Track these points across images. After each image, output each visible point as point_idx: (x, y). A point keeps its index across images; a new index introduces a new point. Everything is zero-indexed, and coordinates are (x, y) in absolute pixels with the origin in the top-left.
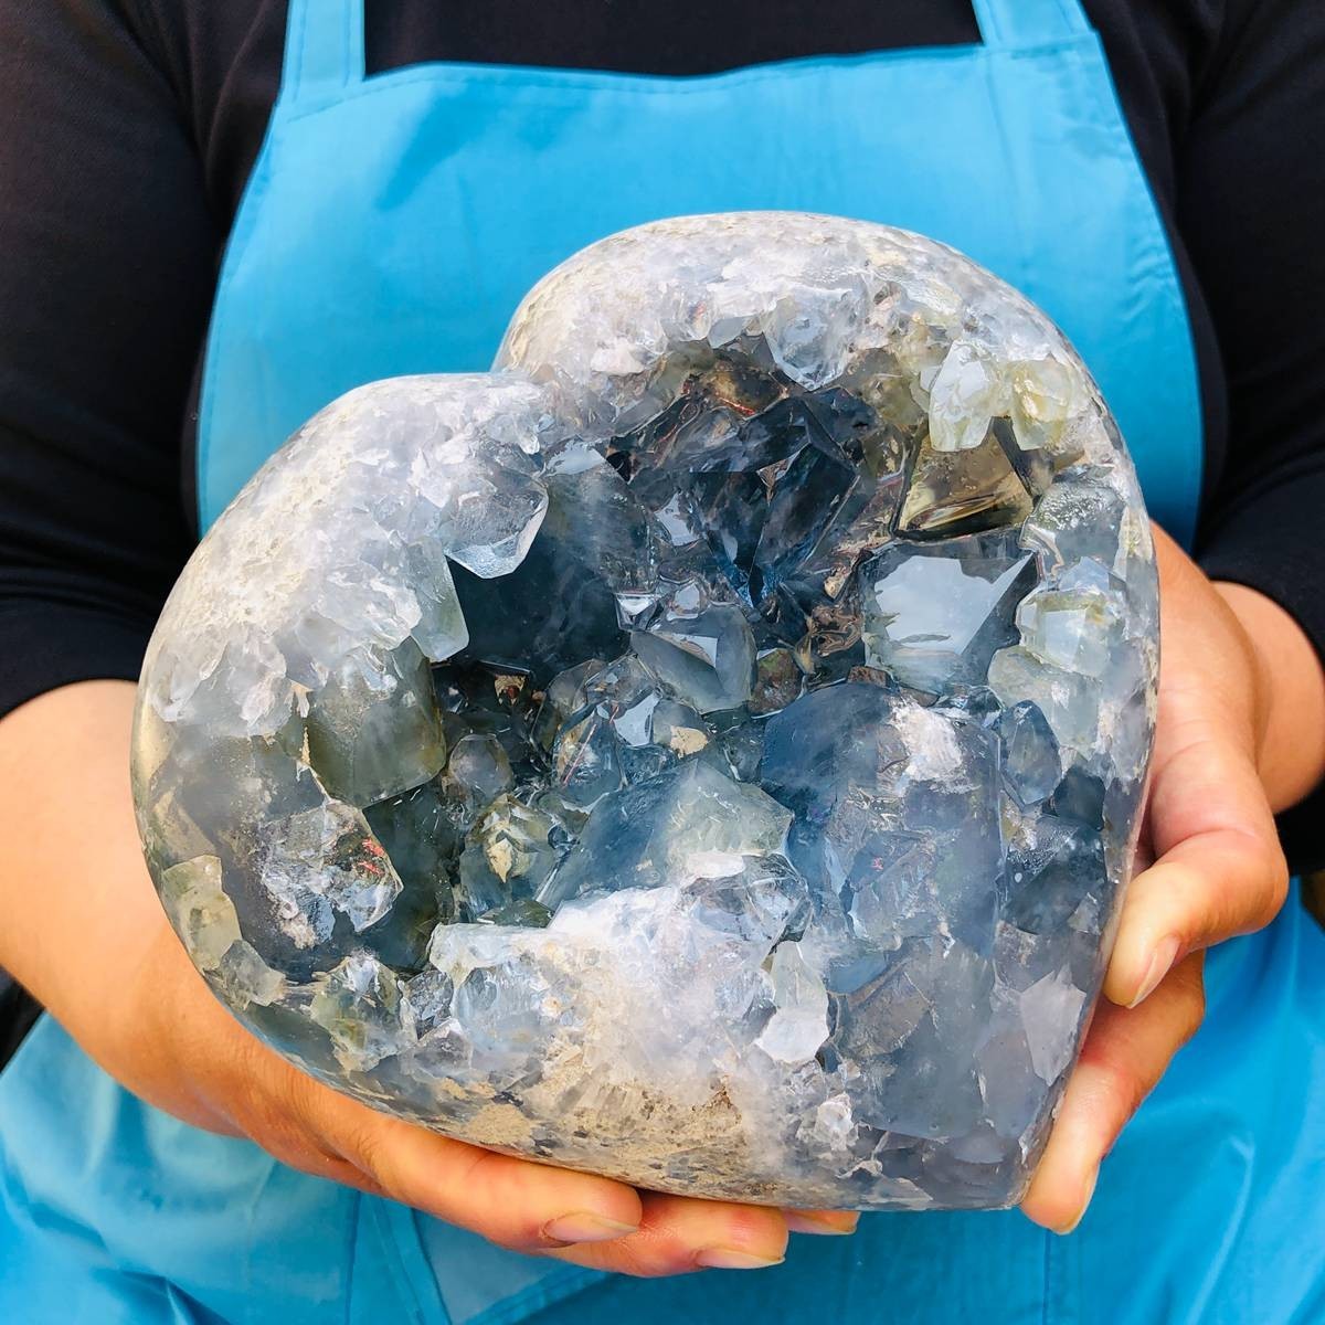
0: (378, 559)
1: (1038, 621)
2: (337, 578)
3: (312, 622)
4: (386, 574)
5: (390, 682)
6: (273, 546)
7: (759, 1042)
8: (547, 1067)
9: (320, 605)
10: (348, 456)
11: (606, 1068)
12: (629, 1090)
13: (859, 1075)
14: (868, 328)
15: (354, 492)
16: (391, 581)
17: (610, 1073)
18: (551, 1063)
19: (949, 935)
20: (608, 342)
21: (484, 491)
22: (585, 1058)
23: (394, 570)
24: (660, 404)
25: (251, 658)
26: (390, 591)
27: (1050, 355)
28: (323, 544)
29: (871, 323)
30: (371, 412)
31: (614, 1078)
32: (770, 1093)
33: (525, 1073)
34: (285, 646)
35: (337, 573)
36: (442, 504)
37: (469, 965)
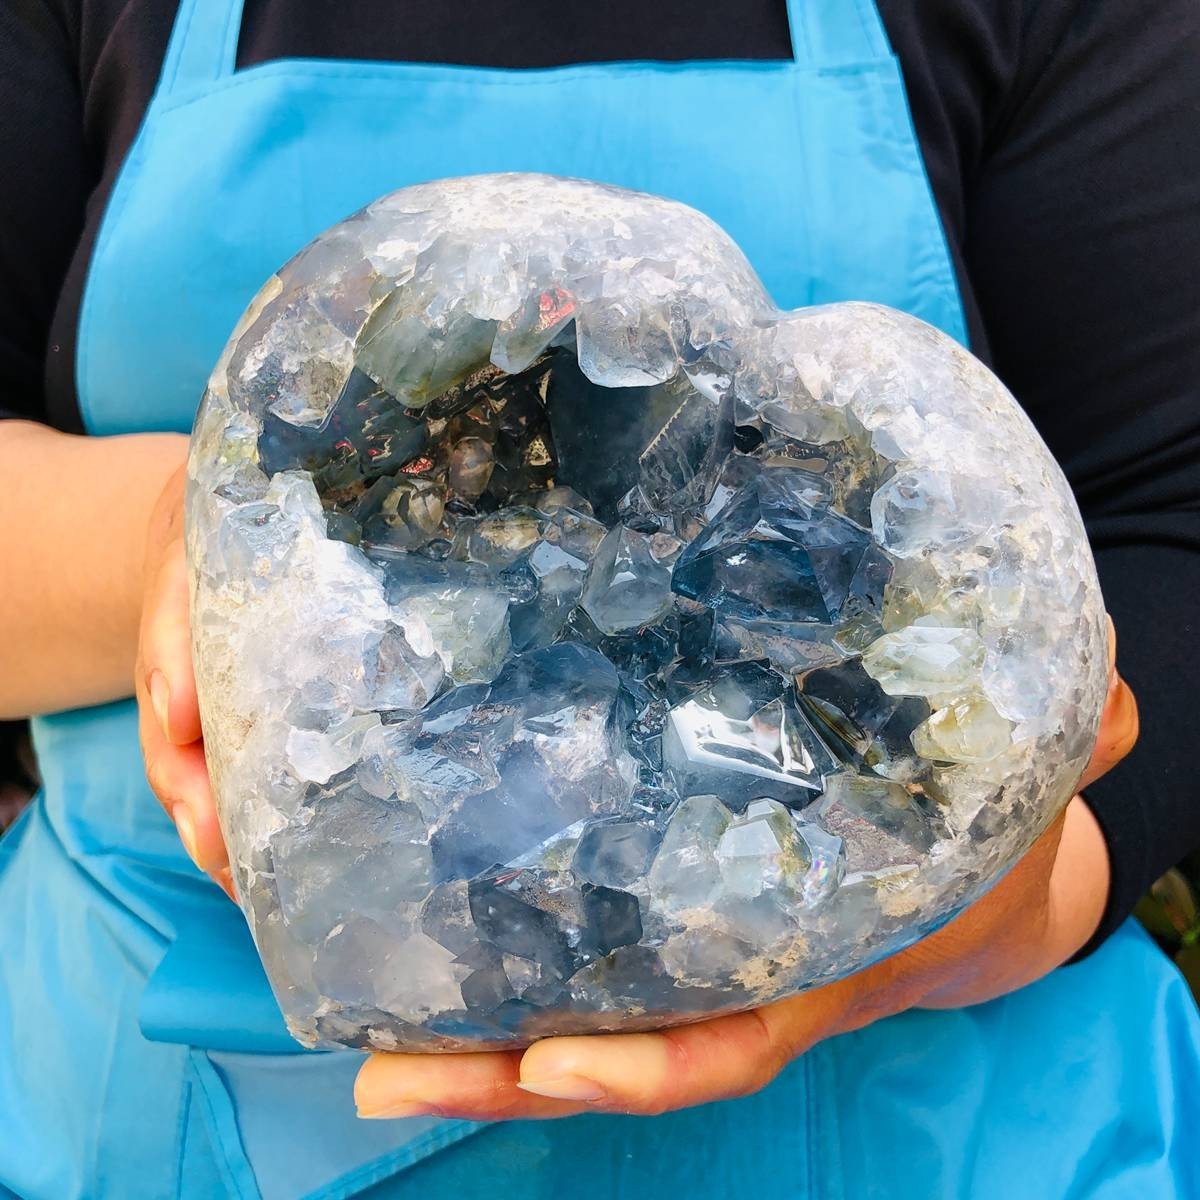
0: (537, 269)
1: (759, 818)
2: (504, 249)
3: (464, 250)
4: (527, 280)
5: (439, 322)
6: (522, 202)
7: (294, 730)
8: (224, 587)
9: (478, 247)
10: (618, 216)
11: (236, 629)
12: (229, 655)
13: (304, 824)
14: (952, 557)
15: (584, 230)
16: (523, 287)
17: (234, 634)
18: (227, 590)
19: (430, 837)
20: (821, 358)
21: (631, 316)
22: (237, 610)
23: (533, 285)
24: (805, 434)
25: (425, 227)
26: (514, 289)
27: (1014, 725)
28: (531, 228)
29: (957, 557)
30: (665, 216)
31: (231, 640)
32: (263, 759)
33: (214, 576)
34: (439, 243)
35: (509, 246)
36: (605, 295)
37: (281, 502)
